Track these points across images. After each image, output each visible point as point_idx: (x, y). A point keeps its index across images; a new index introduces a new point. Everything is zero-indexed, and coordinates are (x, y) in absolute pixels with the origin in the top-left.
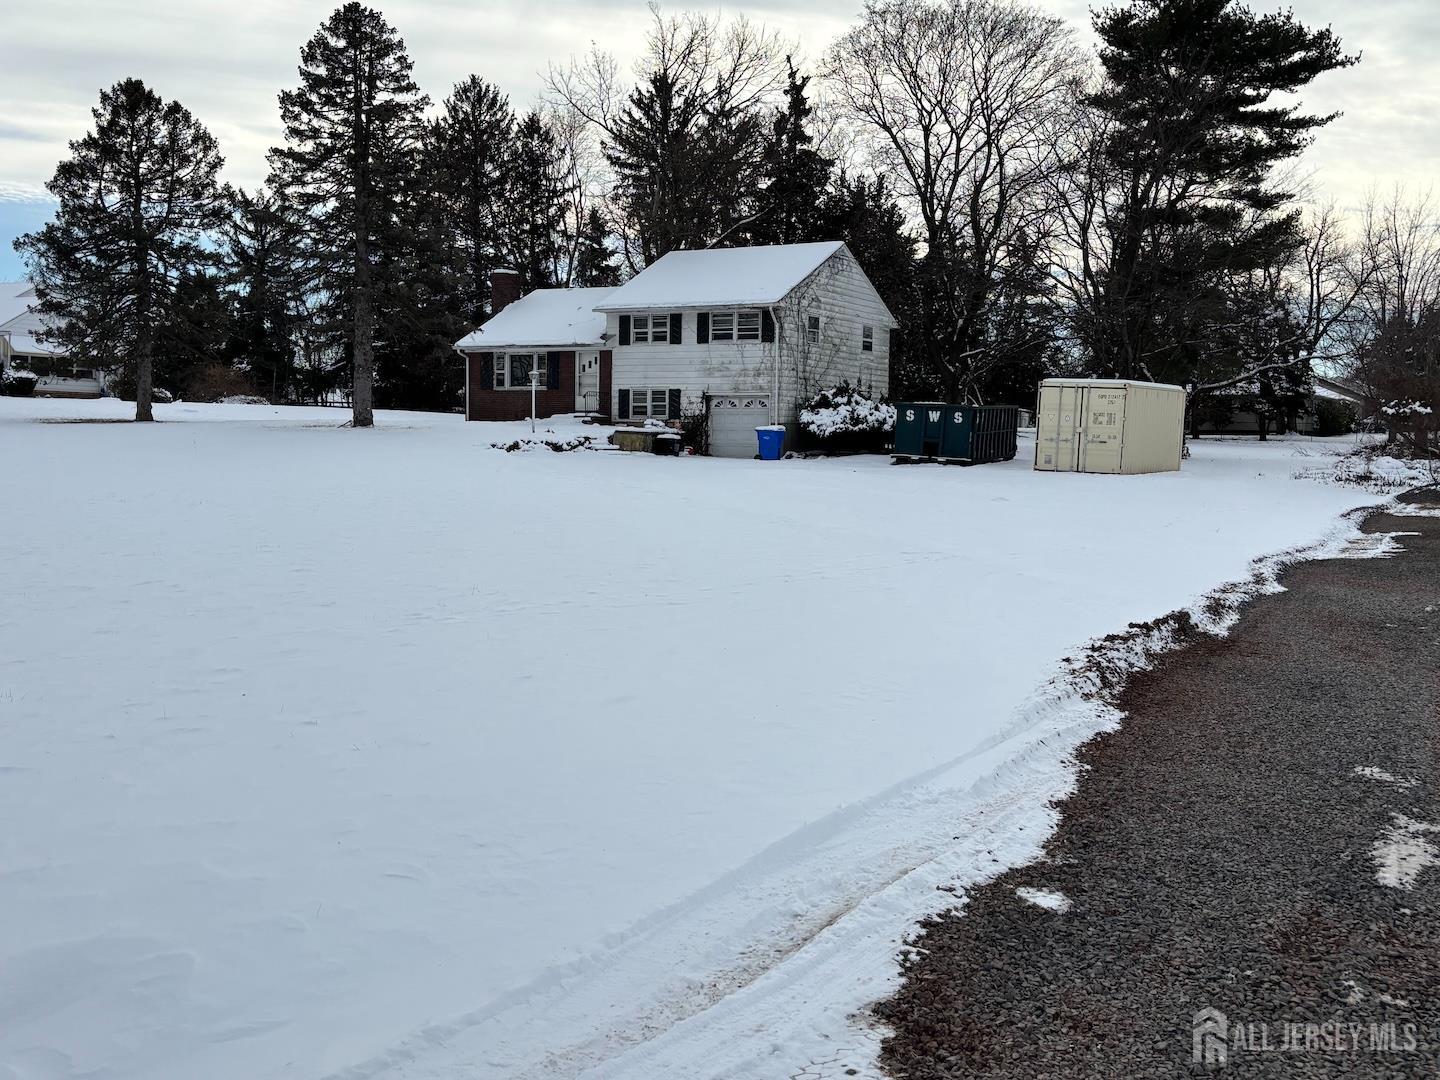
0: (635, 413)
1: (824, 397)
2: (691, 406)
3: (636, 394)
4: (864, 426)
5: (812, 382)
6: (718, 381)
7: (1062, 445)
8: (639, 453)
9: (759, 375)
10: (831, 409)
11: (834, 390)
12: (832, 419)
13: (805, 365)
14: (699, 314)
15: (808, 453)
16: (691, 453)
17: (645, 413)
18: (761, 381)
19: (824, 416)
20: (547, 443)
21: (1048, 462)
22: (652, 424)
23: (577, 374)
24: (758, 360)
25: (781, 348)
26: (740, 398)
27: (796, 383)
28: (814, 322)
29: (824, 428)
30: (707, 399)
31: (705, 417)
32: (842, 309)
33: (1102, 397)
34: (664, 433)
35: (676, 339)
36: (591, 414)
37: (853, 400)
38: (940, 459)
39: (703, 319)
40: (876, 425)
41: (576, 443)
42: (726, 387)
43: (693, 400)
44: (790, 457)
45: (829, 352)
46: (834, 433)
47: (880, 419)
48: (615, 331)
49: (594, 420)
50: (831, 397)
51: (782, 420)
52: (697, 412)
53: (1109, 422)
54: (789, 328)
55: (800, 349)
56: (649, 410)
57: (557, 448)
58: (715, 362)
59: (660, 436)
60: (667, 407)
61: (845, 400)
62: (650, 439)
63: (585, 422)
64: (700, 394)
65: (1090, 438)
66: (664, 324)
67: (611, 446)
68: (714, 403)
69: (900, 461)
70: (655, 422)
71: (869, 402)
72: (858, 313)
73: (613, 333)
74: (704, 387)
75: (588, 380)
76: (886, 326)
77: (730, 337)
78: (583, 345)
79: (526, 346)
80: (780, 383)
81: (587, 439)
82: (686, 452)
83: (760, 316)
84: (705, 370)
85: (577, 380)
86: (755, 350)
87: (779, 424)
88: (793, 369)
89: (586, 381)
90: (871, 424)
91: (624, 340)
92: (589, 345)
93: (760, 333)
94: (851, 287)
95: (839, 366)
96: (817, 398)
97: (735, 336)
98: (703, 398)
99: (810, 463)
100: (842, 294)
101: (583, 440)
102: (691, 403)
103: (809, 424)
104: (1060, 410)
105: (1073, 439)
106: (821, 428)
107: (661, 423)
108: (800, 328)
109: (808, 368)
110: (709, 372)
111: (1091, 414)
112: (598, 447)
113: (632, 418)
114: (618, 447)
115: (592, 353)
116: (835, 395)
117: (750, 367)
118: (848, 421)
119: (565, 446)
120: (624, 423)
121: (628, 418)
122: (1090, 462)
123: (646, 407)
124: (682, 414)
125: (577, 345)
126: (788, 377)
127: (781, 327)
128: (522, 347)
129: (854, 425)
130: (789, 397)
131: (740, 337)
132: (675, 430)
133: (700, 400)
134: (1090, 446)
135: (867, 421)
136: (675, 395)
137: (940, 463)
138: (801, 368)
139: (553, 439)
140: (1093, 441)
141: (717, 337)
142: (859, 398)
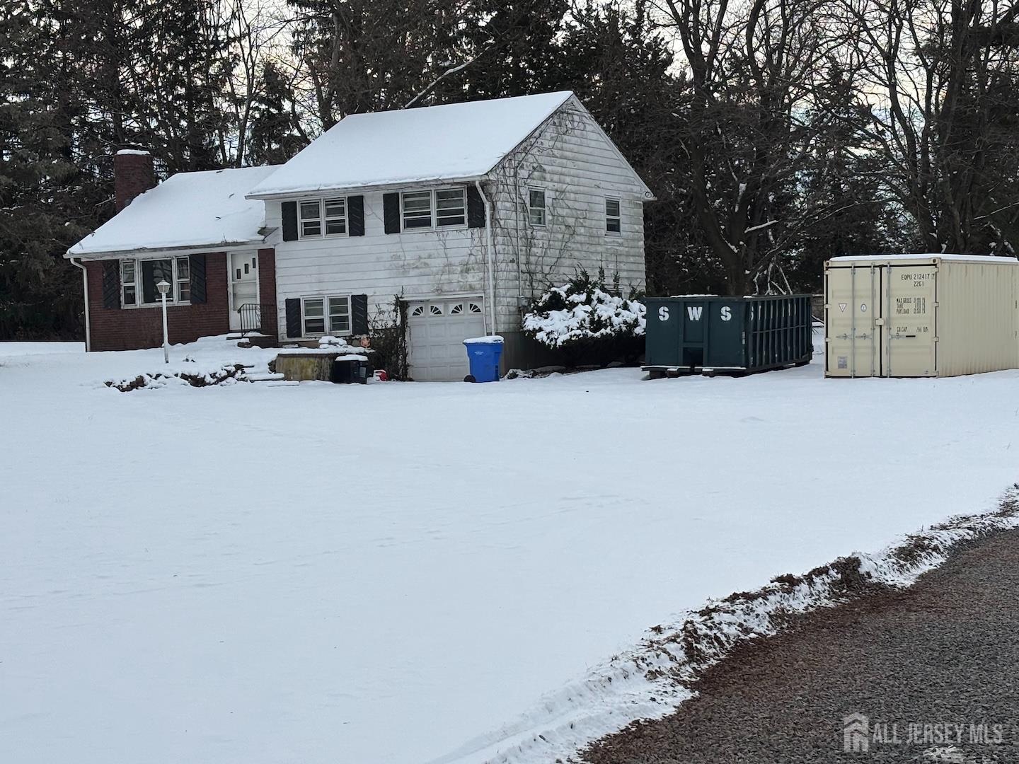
0: (308, 330)
1: (556, 296)
2: (382, 315)
3: (308, 303)
4: (608, 330)
5: (539, 276)
6: (415, 281)
7: (859, 342)
8: (311, 382)
9: (467, 271)
10: (565, 310)
11: (568, 286)
12: (566, 323)
13: (528, 255)
14: (385, 196)
15: (536, 370)
16: (384, 378)
17: (321, 329)
18: (472, 278)
19: (556, 320)
20: (184, 377)
21: (843, 365)
22: (330, 343)
23: (230, 283)
24: (467, 251)
25: (494, 235)
26: (446, 302)
27: (518, 278)
28: (537, 198)
29: (555, 335)
30: (402, 305)
31: (402, 329)
32: (576, 179)
33: (907, 277)
34: (345, 354)
35: (358, 229)
36: (250, 334)
37: (594, 297)
38: (705, 370)
39: (391, 201)
40: (624, 329)
41: (224, 373)
42: (425, 289)
43: (384, 308)
44: (514, 376)
45: (560, 236)
46: (568, 341)
47: (629, 320)
48: (278, 222)
49: (254, 342)
50: (564, 295)
51: (502, 328)
52: (390, 324)
53: (918, 311)
54: (504, 208)
55: (520, 234)
56: (327, 324)
57: (197, 382)
58: (410, 257)
59: (339, 359)
60: (350, 318)
61: (583, 297)
62: (326, 363)
63: (240, 345)
64: (393, 300)
65: (894, 332)
66: (341, 212)
67: (273, 376)
68: (411, 310)
69: (657, 374)
70: (334, 340)
71: (616, 298)
72: (598, 183)
73: (275, 226)
74: (397, 291)
75: (245, 289)
76: (639, 199)
77: (427, 223)
78: (235, 244)
79: (161, 249)
80: (495, 279)
81: (239, 367)
82: (376, 377)
83: (465, 193)
84: (397, 268)
85: (230, 290)
86: (460, 239)
87: (497, 334)
88: (512, 261)
89: (242, 290)
90: (617, 328)
91: (290, 235)
92: (242, 243)
93: (466, 215)
94: (586, 150)
95: (576, 254)
96: (546, 297)
97: (434, 222)
98: (396, 305)
99: (539, 383)
100: (573, 159)
101: (233, 369)
102: (381, 312)
103: (535, 331)
104: (854, 297)
105: (873, 335)
106: (551, 336)
107: (341, 341)
108: (519, 207)
109: (533, 259)
110: (404, 270)
111: (894, 301)
112: (254, 377)
113: (305, 336)
114: (282, 375)
115: (248, 252)
116: (570, 292)
117: (456, 261)
118: (587, 325)
119: (208, 379)
120: (294, 343)
121: (300, 336)
122: (897, 362)
123: (322, 321)
124: (370, 328)
125: (226, 244)
126: (507, 273)
127: (494, 208)
128: (155, 250)
129: (595, 331)
130: (510, 298)
131: (441, 223)
132: (361, 349)
133: (393, 307)
134: (895, 342)
135: (611, 325)
136: (360, 302)
137: (706, 374)
138: (523, 259)
139: (192, 370)
140: (898, 336)
141: (410, 224)
142: (602, 295)
